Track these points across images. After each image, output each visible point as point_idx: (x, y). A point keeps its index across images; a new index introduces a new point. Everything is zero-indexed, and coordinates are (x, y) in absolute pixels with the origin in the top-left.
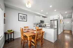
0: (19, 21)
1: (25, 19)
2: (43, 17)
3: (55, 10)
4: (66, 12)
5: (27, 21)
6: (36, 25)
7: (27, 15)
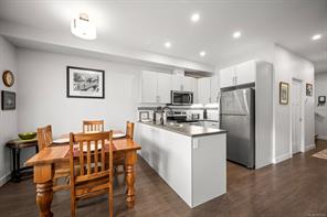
0: (68, 96)
1: (95, 87)
2: (188, 73)
3: (237, 35)
4: (317, 37)
5: (103, 97)
6: (151, 112)
7: (103, 72)
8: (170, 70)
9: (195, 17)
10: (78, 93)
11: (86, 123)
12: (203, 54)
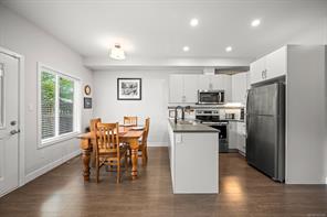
0: (118, 99)
1: (134, 92)
5: (140, 99)
7: (140, 79)
8: (200, 70)
9: (194, 22)
10: (124, 97)
11: (125, 118)
12: (229, 49)
